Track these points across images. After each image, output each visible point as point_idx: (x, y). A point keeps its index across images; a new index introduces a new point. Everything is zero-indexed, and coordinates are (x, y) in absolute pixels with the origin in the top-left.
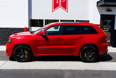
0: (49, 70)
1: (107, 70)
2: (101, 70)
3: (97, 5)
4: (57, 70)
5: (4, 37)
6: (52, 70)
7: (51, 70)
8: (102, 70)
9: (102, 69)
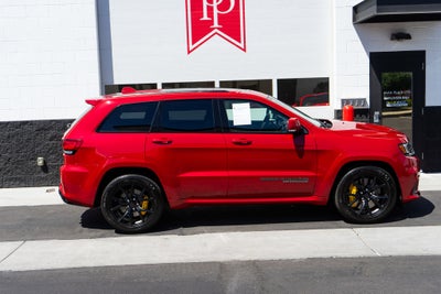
0: (175, 265)
1: (388, 254)
2: (364, 257)
3: (354, 19)
4: (205, 263)
5: (15, 155)
6: (186, 264)
7: (182, 264)
8: (369, 258)
9: (370, 254)
